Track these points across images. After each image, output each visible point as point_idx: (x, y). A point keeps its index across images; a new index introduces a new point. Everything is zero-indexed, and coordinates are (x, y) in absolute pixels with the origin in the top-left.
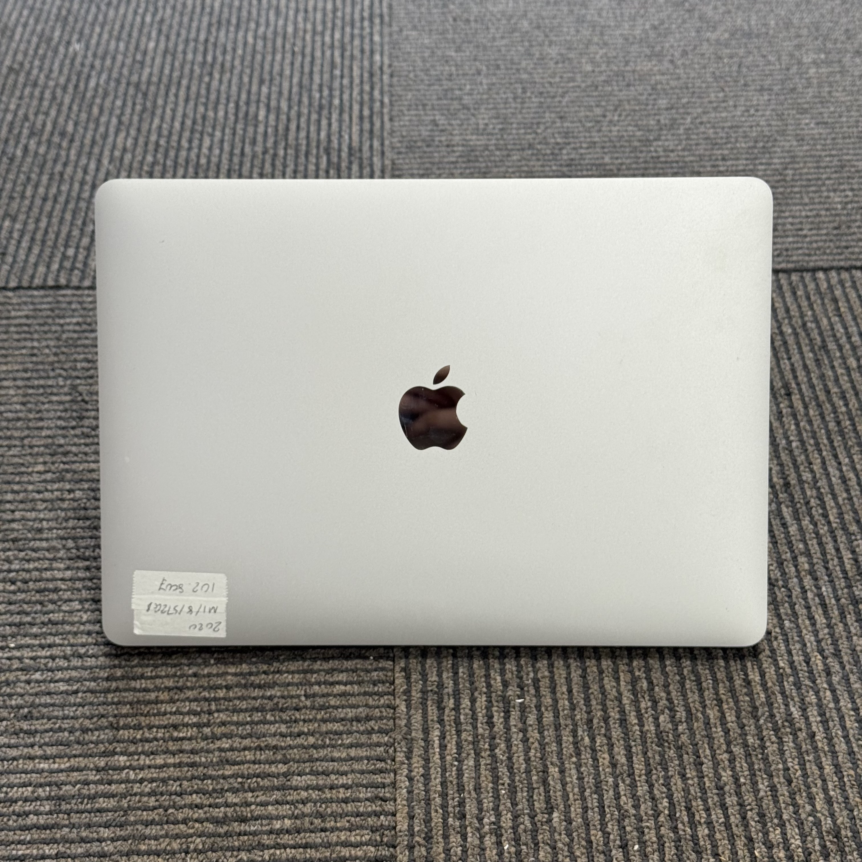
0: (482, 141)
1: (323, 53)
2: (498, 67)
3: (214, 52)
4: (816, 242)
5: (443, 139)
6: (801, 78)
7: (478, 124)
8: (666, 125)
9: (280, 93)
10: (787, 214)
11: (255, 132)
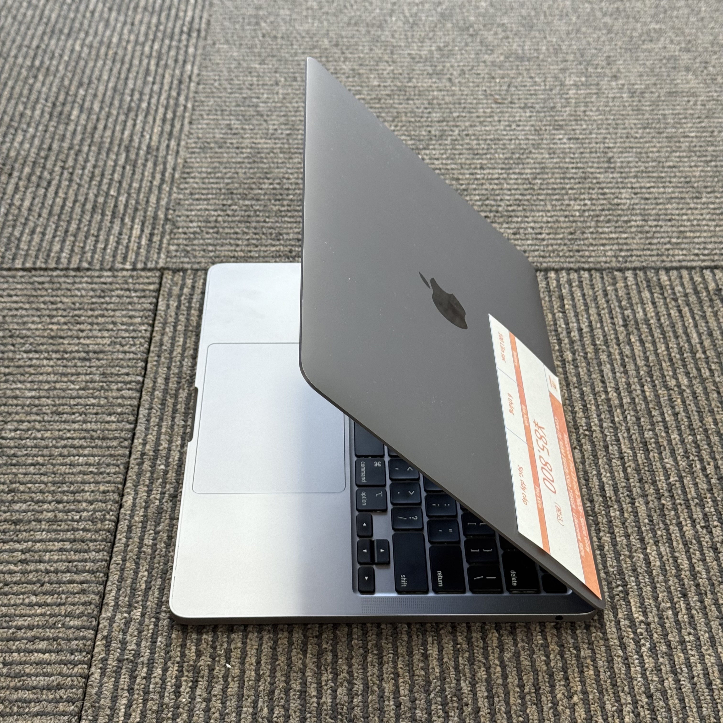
0: (270, 144)
1: (141, 61)
2: (295, 79)
3: (43, 57)
4: (552, 245)
5: (234, 141)
6: (561, 98)
7: (268, 129)
8: (435, 136)
9: (95, 95)
10: (530, 219)
11: (66, 129)
